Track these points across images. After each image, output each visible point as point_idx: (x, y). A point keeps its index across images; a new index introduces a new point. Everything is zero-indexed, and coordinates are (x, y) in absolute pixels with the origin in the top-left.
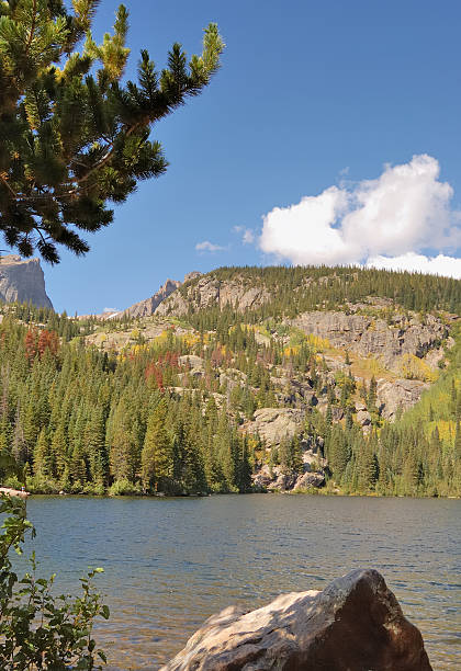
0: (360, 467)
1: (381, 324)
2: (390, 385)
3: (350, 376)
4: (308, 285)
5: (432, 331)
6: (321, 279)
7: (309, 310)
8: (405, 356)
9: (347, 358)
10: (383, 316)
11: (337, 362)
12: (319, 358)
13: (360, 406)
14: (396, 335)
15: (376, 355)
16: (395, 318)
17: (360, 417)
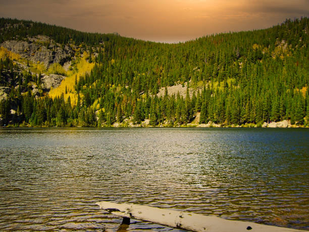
0: (38, 114)
1: (44, 48)
2: (48, 77)
3: (29, 72)
4: (8, 27)
5: (67, 53)
6: (15, 25)
7: (10, 40)
8: (54, 64)
9: (28, 63)
10: (45, 44)
11: (23, 65)
12: (15, 63)
13: (34, 86)
14: (51, 54)
15: (42, 63)
16: (51, 46)
17: (34, 91)
